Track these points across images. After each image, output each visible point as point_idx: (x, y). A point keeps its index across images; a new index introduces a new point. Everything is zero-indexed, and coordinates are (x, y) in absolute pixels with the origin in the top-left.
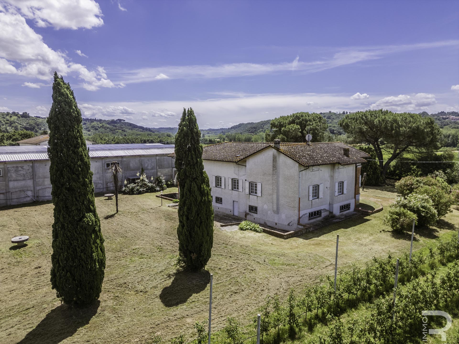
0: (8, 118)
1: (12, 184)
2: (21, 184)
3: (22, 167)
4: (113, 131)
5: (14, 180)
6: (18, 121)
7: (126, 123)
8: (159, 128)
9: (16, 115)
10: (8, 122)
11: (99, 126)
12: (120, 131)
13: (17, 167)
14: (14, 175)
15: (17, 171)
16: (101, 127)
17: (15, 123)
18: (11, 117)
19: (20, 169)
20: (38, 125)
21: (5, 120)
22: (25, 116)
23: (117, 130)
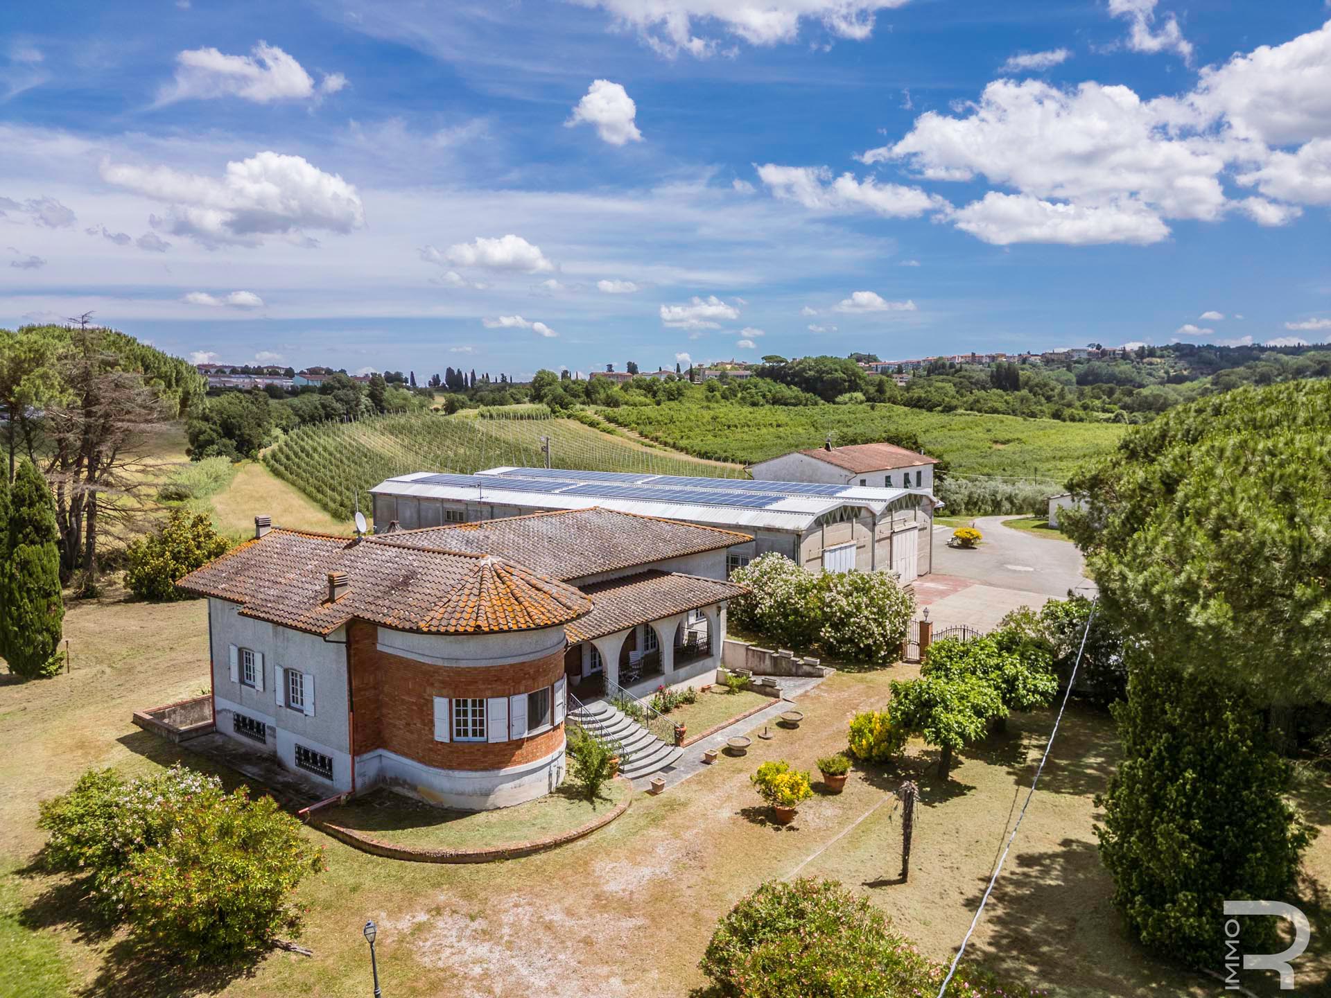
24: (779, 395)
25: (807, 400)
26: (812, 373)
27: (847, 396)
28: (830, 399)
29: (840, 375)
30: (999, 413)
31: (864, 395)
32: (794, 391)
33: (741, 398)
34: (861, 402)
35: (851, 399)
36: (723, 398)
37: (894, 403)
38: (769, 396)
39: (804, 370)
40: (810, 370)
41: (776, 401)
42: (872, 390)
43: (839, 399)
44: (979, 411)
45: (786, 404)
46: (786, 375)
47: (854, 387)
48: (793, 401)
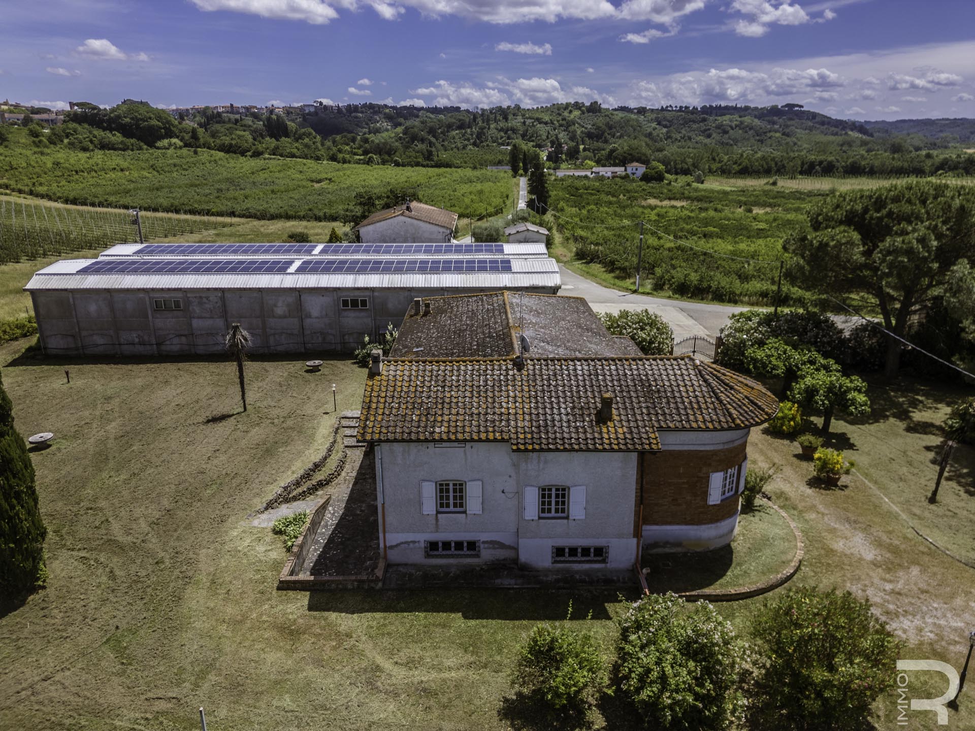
0: (566, 114)
1: (196, 323)
2: (208, 323)
3: (207, 298)
4: (761, 135)
5: (199, 318)
6: (579, 121)
7: (804, 112)
8: (897, 121)
9: (580, 109)
10: (564, 122)
11: (733, 125)
12: (778, 135)
13: (201, 297)
14: (197, 310)
15: (201, 303)
16: (736, 126)
17: (574, 124)
18: (571, 112)
19: (205, 300)
20: (610, 128)
21: (560, 118)
22: (594, 108)
23: (772, 134)
24: (106, 140)
25: (132, 145)
26: (128, 120)
27: (165, 142)
28: (151, 145)
29: (154, 122)
30: (296, 157)
31: (181, 140)
32: (117, 138)
33: (69, 143)
34: (181, 148)
35: (170, 145)
36: (51, 143)
37: (209, 148)
38: (96, 142)
39: (119, 117)
40: (125, 117)
41: (104, 146)
42: (187, 137)
43: (159, 144)
44: (281, 155)
45: (115, 149)
46: (102, 121)
47: (169, 134)
48: (121, 146)
